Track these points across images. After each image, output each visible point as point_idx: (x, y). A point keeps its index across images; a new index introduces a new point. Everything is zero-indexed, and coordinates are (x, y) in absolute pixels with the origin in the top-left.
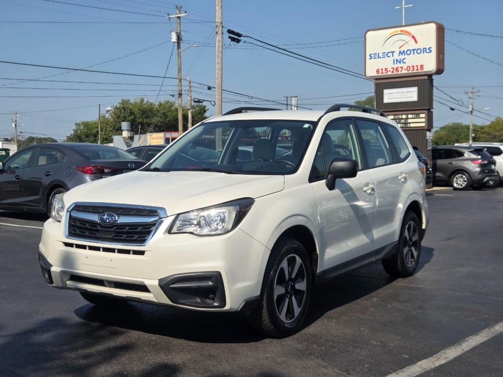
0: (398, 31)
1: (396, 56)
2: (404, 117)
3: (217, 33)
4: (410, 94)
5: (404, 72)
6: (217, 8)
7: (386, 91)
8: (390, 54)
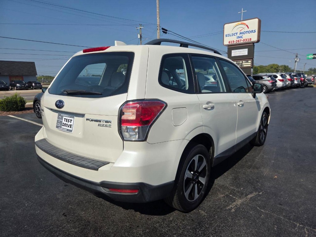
0: (239, 23)
1: (238, 35)
2: (241, 62)
3: (158, 29)
4: (244, 52)
5: (242, 42)
6: (158, 18)
7: (233, 51)
8: (236, 34)
